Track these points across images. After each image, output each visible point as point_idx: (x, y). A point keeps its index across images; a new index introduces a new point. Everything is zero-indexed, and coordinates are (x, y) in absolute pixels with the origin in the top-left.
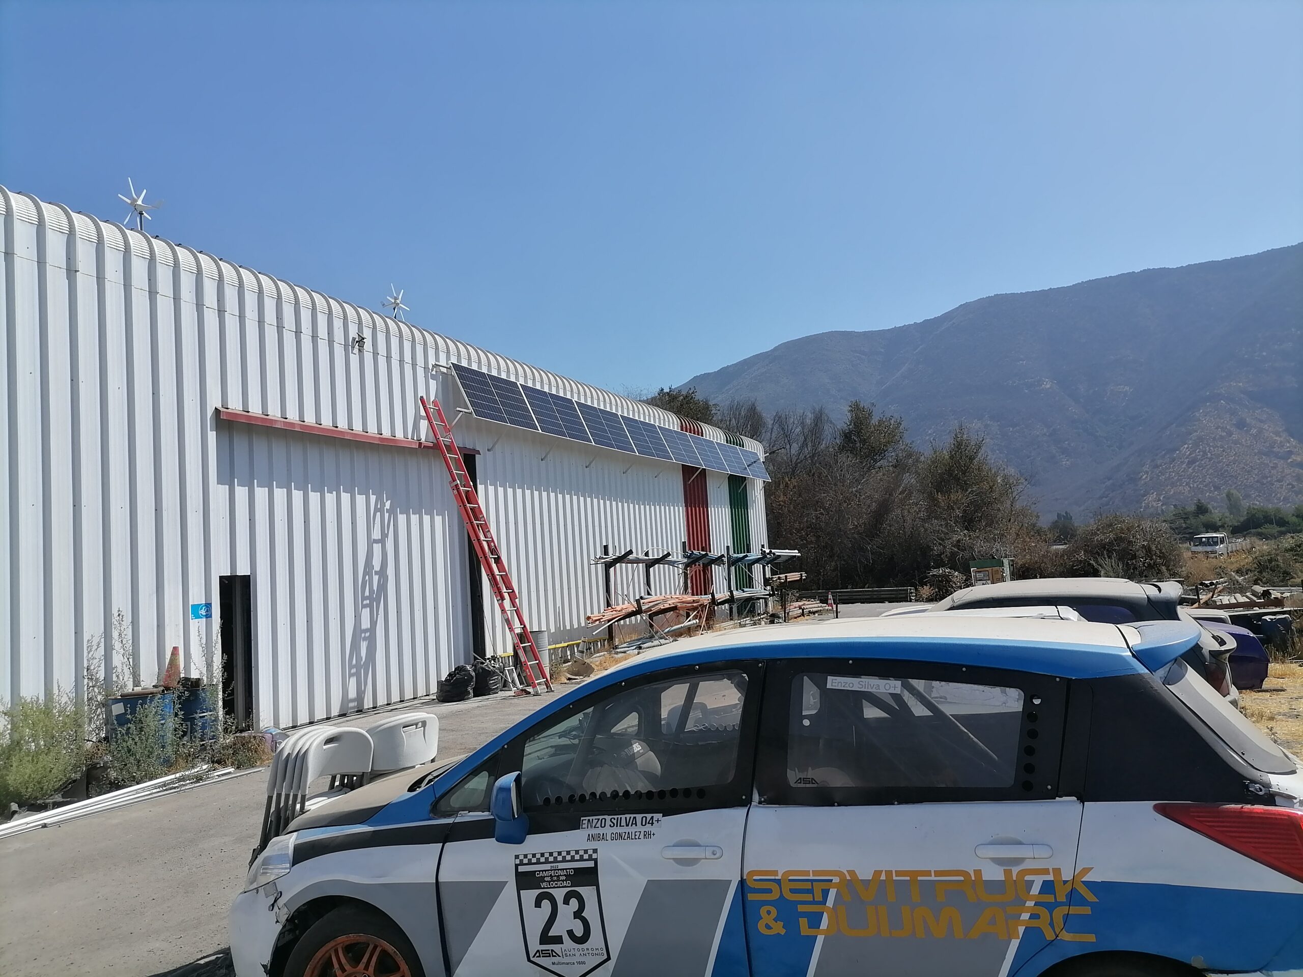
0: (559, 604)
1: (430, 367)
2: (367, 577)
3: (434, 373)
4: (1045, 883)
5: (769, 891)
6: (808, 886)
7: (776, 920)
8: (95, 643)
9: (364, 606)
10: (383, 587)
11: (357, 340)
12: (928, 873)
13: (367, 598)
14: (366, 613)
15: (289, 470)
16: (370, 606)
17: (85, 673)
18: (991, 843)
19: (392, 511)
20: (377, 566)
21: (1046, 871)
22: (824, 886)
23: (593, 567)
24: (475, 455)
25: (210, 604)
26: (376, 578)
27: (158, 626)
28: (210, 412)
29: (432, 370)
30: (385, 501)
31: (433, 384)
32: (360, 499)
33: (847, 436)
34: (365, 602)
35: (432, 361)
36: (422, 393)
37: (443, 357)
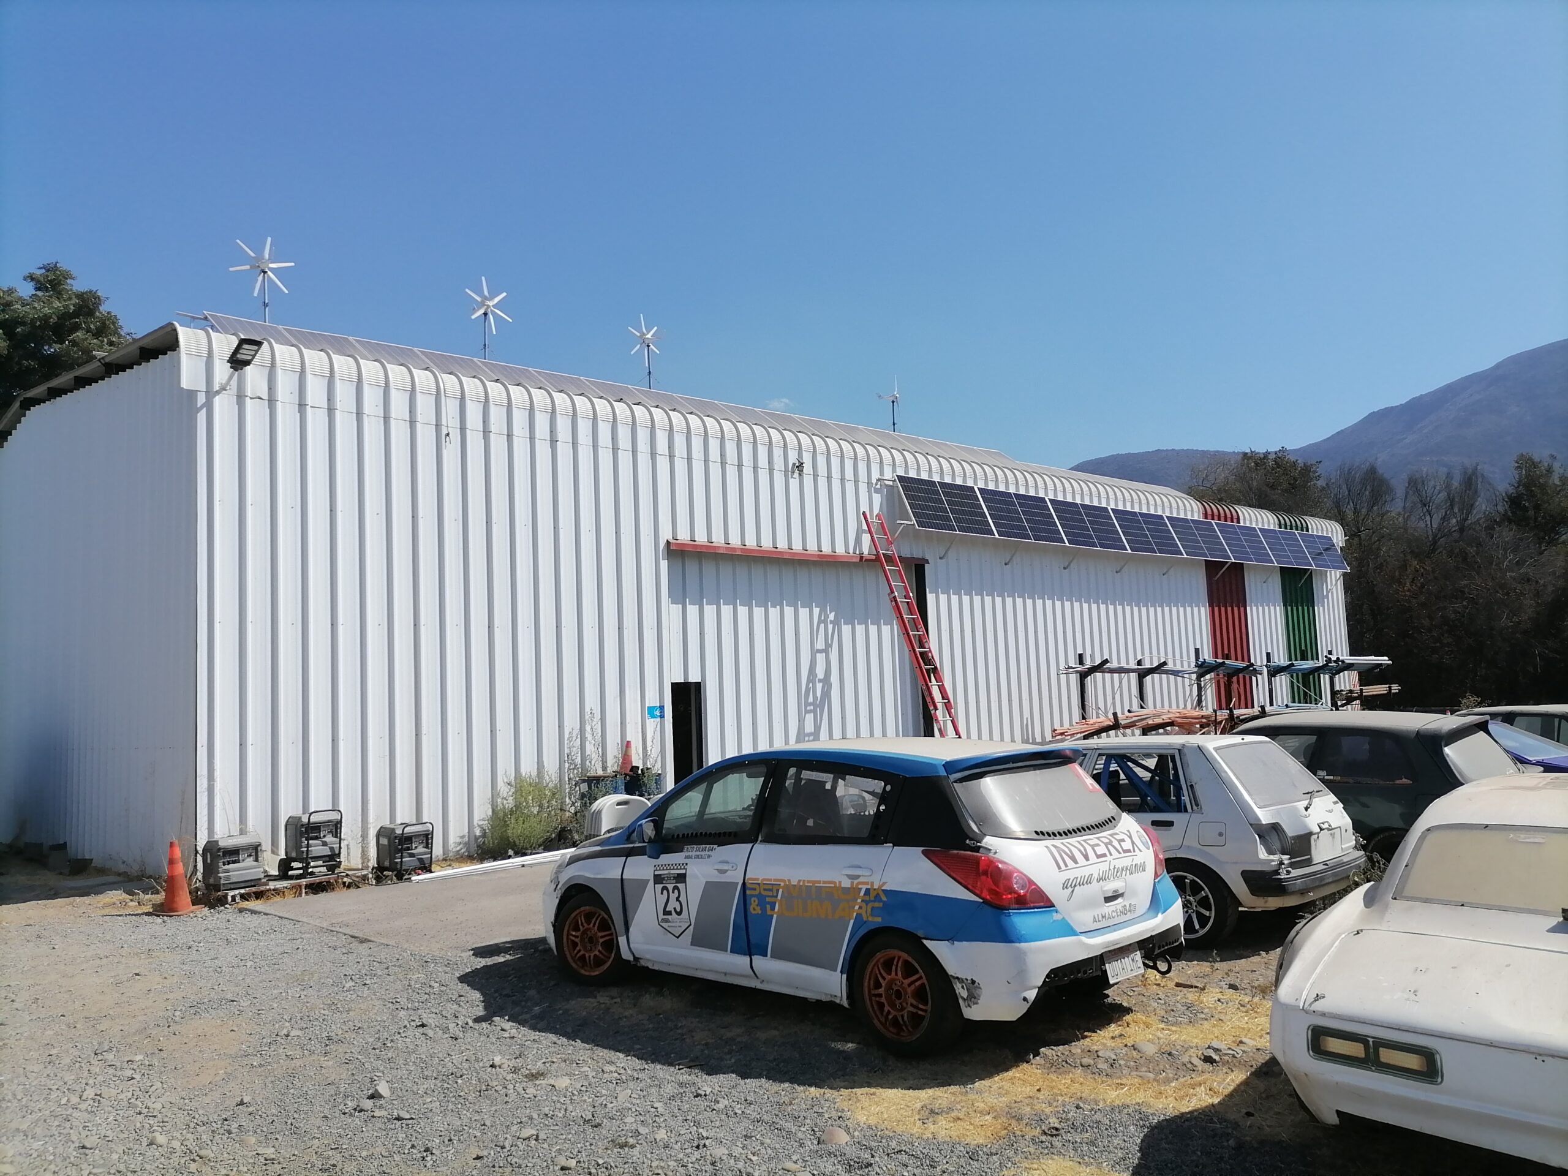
0: (1027, 714)
1: (874, 481)
2: (811, 685)
3: (878, 486)
4: (866, 889)
5: (755, 889)
6: (770, 887)
7: (757, 905)
8: (574, 735)
9: (807, 712)
10: (827, 694)
11: (797, 465)
12: (819, 882)
13: (810, 704)
14: (809, 718)
15: (735, 589)
16: (814, 712)
17: (566, 759)
18: (849, 867)
19: (836, 623)
20: (820, 673)
21: (867, 883)
22: (777, 887)
23: (1063, 677)
24: (924, 565)
25: (663, 706)
26: (819, 686)
27: (621, 723)
28: (662, 544)
29: (876, 484)
30: (828, 613)
31: (877, 499)
32: (804, 613)
33: (1514, 501)
34: (808, 708)
35: (875, 475)
36: (864, 507)
37: (888, 471)
